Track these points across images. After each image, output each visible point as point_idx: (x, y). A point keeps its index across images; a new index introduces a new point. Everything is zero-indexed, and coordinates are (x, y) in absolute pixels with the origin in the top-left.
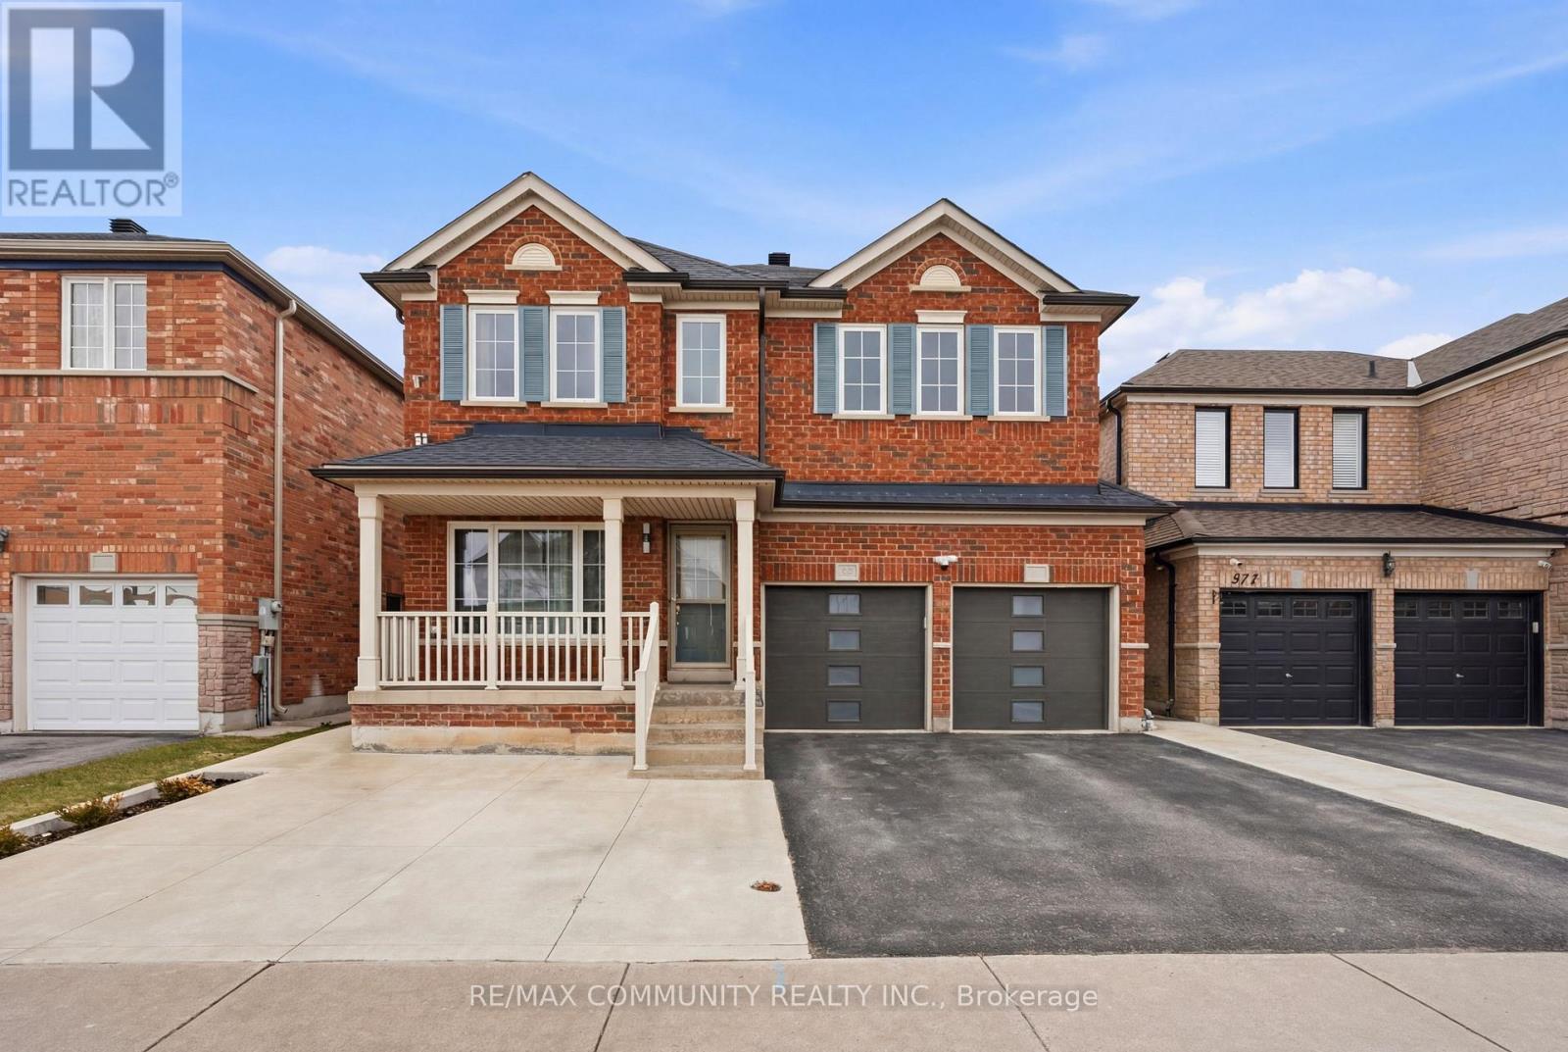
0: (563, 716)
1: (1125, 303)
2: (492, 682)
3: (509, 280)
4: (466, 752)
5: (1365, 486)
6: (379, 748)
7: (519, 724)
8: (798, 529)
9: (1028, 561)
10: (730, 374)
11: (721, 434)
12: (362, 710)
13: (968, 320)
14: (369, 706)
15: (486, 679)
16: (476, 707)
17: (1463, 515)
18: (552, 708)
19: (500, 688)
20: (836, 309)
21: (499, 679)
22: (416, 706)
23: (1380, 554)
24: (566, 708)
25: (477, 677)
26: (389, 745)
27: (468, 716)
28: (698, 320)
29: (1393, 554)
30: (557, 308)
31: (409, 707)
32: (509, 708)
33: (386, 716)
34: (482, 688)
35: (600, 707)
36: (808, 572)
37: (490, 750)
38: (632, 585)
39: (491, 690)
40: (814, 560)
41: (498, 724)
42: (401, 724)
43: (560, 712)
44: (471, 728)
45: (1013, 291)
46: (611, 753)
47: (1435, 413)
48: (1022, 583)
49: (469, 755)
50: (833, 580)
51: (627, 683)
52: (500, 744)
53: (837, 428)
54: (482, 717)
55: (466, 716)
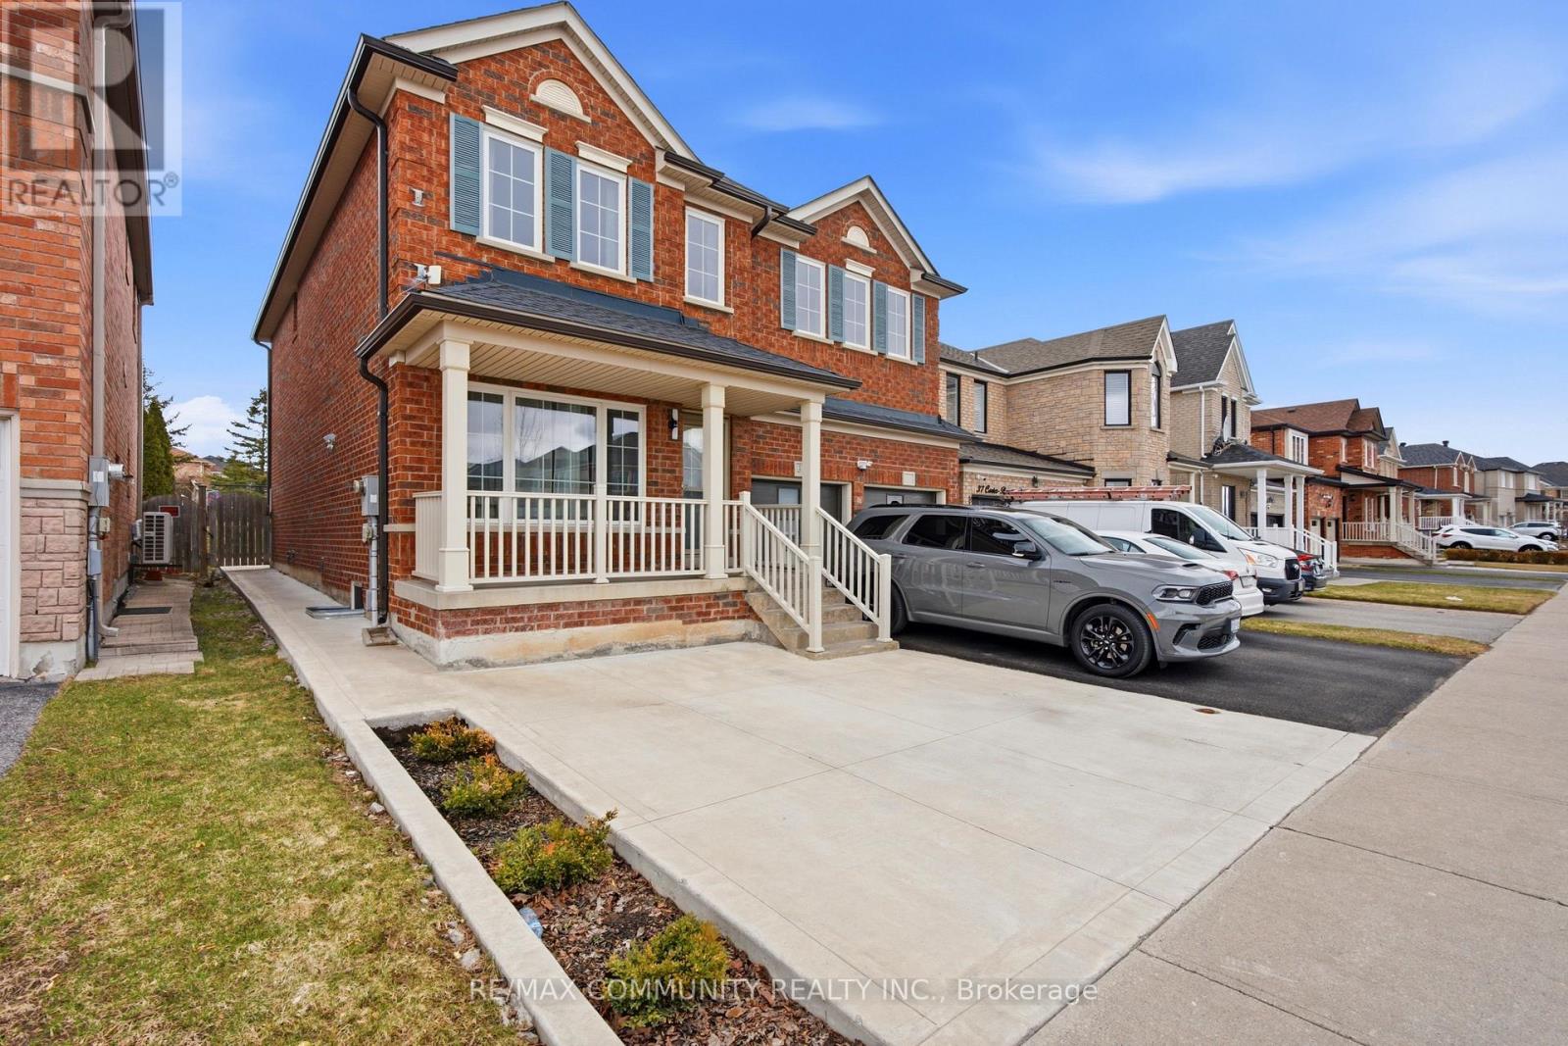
0: (678, 607)
1: (959, 290)
2: (602, 574)
3: (536, 113)
4: (581, 656)
5: (985, 432)
6: (477, 663)
7: (635, 620)
8: (769, 428)
9: (906, 470)
10: (728, 277)
11: (724, 332)
12: (455, 616)
13: (874, 276)
14: (466, 612)
15: (593, 571)
16: (591, 604)
17: (1033, 455)
18: (666, 600)
19: (612, 580)
20: (794, 239)
21: (607, 571)
22: (524, 608)
23: (1031, 477)
24: (680, 599)
25: (583, 569)
26: (490, 659)
27: (583, 615)
28: (702, 217)
29: (1039, 478)
30: (584, 162)
31: (515, 608)
32: (626, 602)
33: (485, 622)
34: (591, 582)
35: (708, 596)
36: (775, 466)
37: (603, 652)
38: (656, 470)
39: (602, 584)
40: (780, 457)
41: (615, 621)
42: (504, 630)
43: (674, 604)
44: (585, 629)
45: (897, 262)
46: (718, 641)
47: (1015, 392)
48: (901, 485)
49: (584, 661)
50: (793, 476)
51: (731, 571)
52: (616, 643)
53: (797, 343)
54: (597, 614)
55: (580, 615)
